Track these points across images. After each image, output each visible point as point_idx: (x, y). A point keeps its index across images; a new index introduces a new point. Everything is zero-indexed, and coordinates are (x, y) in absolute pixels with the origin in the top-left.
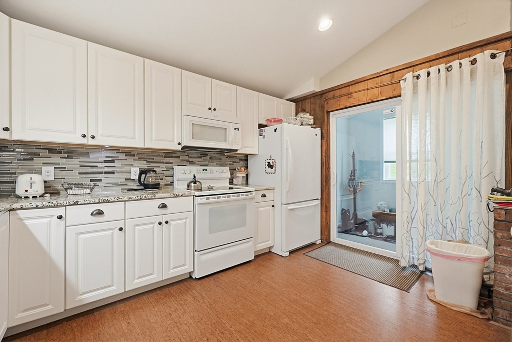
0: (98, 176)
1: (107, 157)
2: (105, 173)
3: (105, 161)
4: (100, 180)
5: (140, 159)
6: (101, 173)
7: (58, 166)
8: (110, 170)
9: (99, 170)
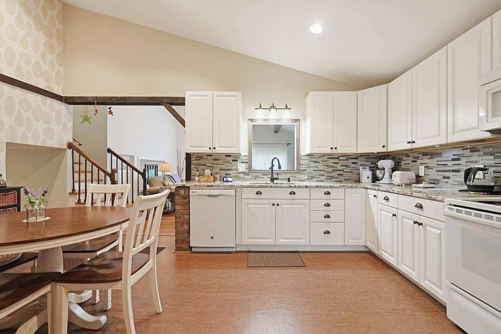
0: (448, 174)
1: (454, 155)
2: (453, 171)
3: (453, 160)
4: (449, 178)
5: (485, 154)
6: (449, 171)
7: (426, 165)
8: (456, 168)
9: (448, 168)
